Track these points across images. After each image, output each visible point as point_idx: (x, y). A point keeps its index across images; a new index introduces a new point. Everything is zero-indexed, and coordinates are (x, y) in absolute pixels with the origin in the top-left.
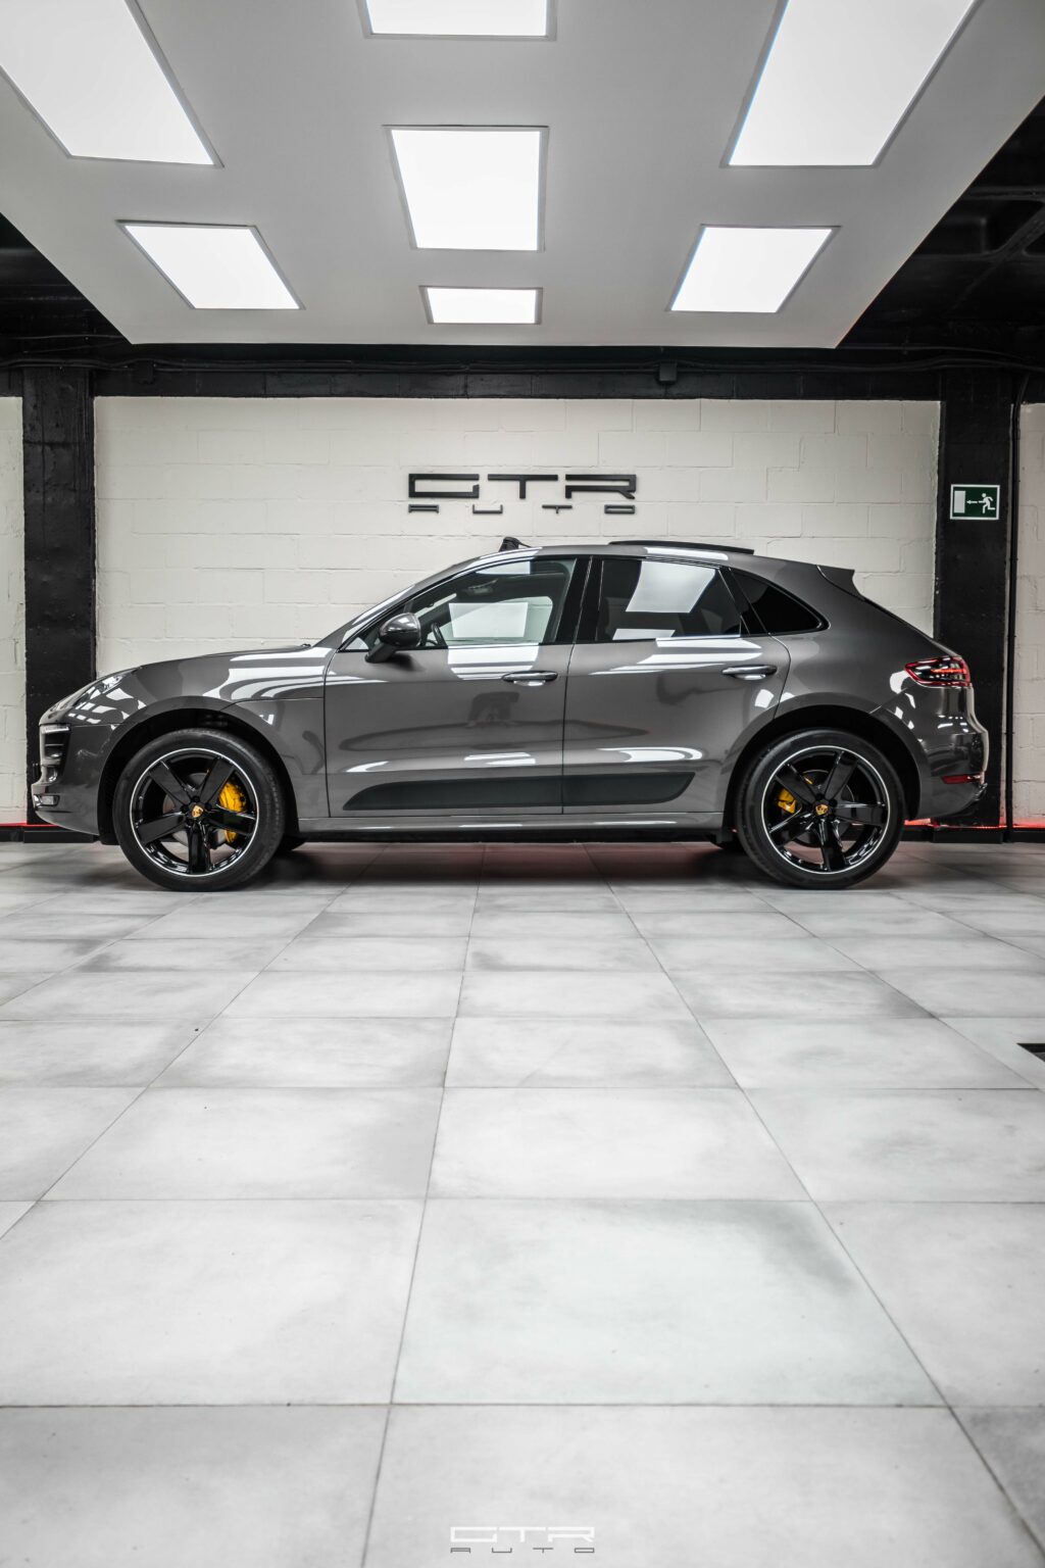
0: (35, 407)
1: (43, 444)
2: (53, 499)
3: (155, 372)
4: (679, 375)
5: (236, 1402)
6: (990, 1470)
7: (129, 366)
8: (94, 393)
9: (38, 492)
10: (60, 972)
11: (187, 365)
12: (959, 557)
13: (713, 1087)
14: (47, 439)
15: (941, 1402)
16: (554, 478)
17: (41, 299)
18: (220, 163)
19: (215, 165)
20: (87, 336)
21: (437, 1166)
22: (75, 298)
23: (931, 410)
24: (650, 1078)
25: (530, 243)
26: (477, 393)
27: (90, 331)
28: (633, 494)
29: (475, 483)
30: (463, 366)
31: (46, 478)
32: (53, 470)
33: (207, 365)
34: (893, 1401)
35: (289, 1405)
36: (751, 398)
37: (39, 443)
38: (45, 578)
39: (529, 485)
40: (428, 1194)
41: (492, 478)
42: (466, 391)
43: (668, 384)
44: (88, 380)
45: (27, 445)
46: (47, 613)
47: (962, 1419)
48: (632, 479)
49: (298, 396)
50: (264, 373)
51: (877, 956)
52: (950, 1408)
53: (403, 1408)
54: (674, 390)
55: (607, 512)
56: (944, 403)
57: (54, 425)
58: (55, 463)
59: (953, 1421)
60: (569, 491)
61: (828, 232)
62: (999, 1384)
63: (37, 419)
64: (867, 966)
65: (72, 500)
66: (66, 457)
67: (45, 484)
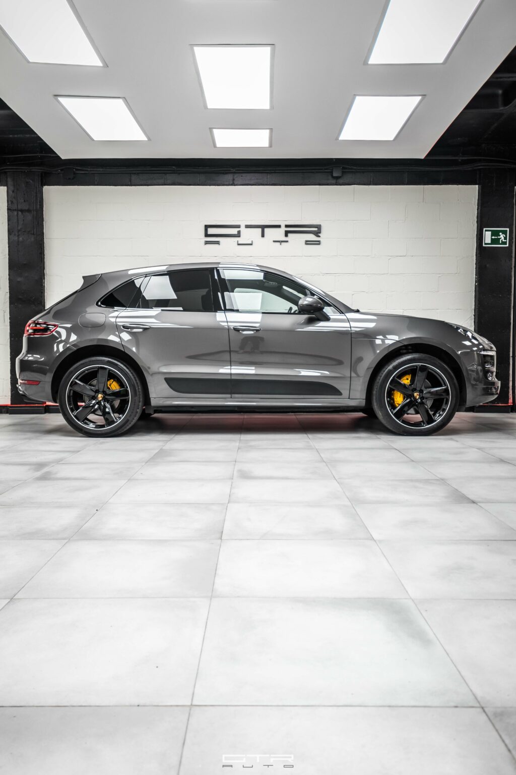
0: (13, 192)
1: (17, 210)
2: (23, 239)
3: (74, 173)
4: (343, 173)
5: (111, 704)
6: (503, 741)
7: (62, 170)
8: (43, 184)
9: (15, 235)
10: (26, 480)
11: (92, 169)
12: (488, 266)
13: (360, 539)
14: (20, 207)
15: (478, 705)
16: (279, 226)
17: (16, 136)
18: (106, 65)
19: (103, 66)
20: (39, 155)
21: (217, 581)
22: (33, 136)
23: (473, 191)
24: (328, 534)
25: (266, 106)
26: (239, 183)
27: (41, 152)
28: (320, 235)
29: (238, 229)
30: (232, 170)
31: (19, 228)
32: (23, 224)
33: (101, 170)
34: (453, 704)
35: (138, 706)
36: (380, 185)
37: (15, 210)
38: (19, 279)
39: (266, 230)
40: (212, 595)
41: (247, 227)
42: (233, 182)
43: (337, 178)
44: (40, 178)
45: (9, 211)
46: (20, 297)
47: (489, 714)
48: (319, 227)
49: (148, 185)
50: (130, 173)
51: (445, 471)
52: (483, 708)
53: (197, 708)
54: (341, 181)
55: (306, 244)
56: (480, 186)
57: (23, 201)
58: (23, 220)
59: (484, 715)
60: (287, 233)
61: (419, 98)
62: (508, 695)
63: (14, 198)
64: (440, 476)
65: (33, 239)
66: (29, 217)
67: (19, 231)
